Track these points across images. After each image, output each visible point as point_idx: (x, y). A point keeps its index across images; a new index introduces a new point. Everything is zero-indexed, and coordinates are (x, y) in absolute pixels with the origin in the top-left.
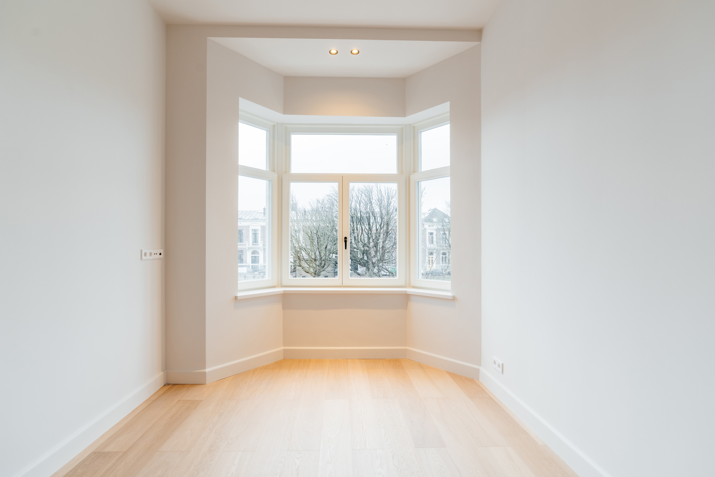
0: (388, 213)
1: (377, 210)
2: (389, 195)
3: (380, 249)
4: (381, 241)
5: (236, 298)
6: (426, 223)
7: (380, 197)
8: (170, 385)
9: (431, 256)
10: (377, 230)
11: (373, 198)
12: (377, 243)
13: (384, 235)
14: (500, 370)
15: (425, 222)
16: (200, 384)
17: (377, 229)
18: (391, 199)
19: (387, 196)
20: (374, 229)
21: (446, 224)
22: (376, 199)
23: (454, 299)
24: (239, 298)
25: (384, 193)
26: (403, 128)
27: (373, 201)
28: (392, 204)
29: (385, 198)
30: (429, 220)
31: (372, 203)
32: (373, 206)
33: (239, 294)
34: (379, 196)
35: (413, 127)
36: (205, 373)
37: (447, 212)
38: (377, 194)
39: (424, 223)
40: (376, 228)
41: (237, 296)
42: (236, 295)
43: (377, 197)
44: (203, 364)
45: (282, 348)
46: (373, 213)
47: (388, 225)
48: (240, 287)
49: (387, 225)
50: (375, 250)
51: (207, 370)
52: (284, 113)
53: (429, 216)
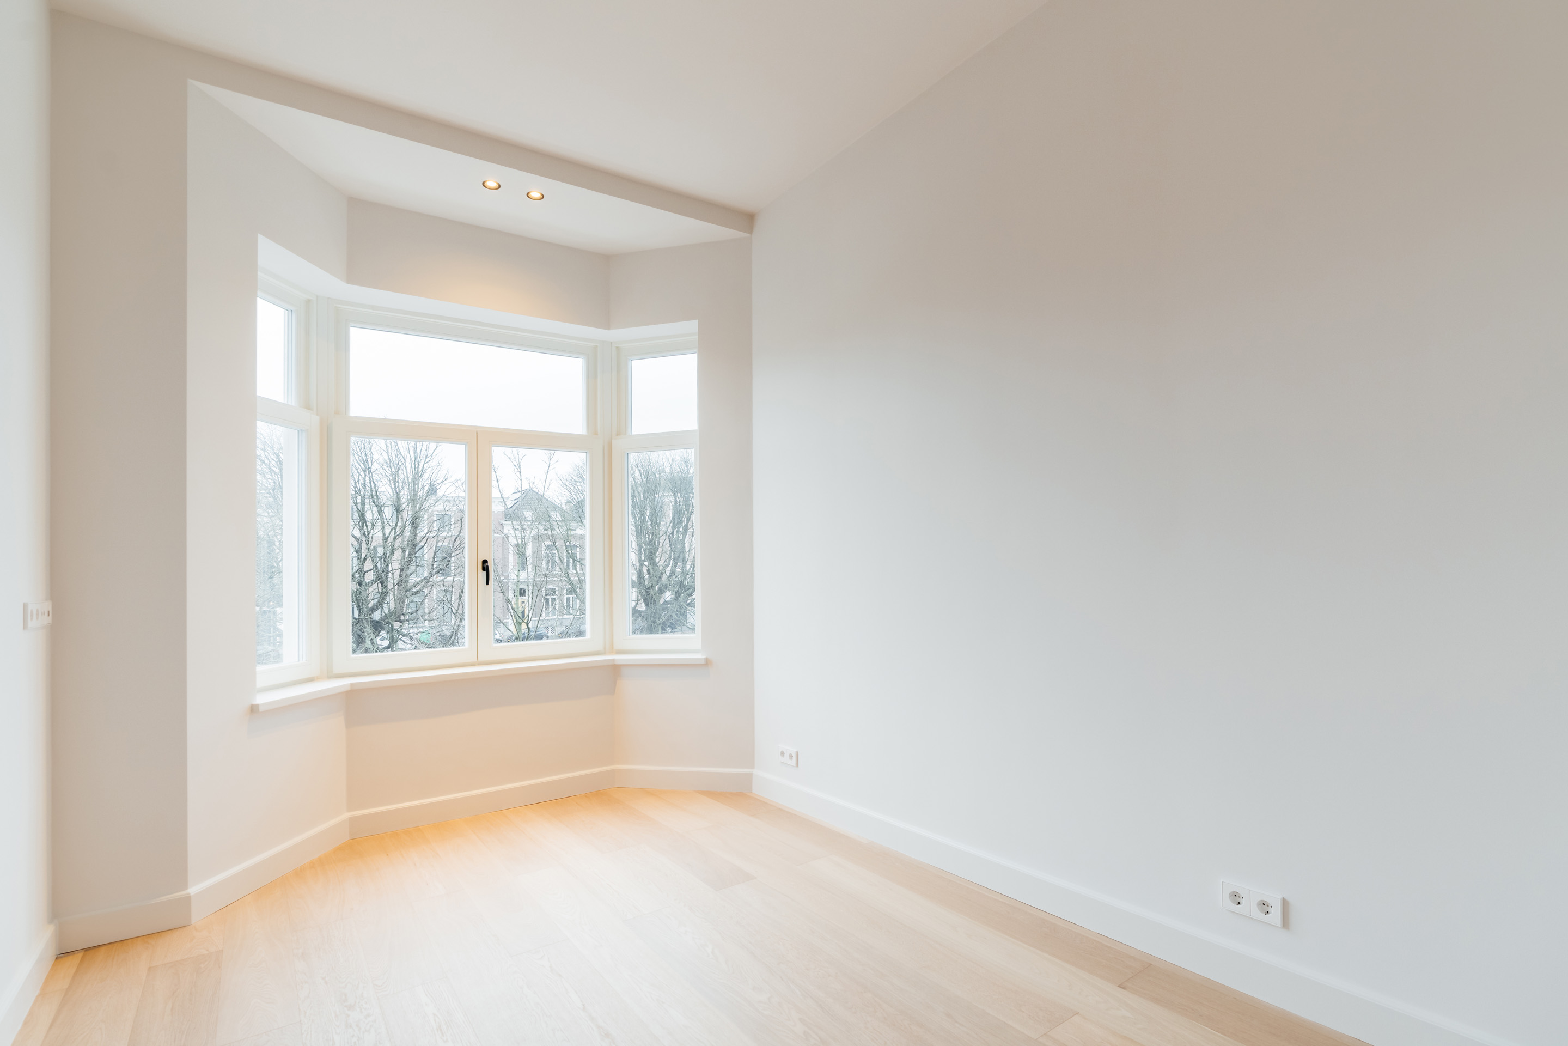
0: (413, 500)
1: (386, 491)
2: (418, 451)
3: (394, 588)
4: (395, 565)
5: (254, 709)
6: (506, 522)
7: (394, 458)
8: (74, 954)
9: (521, 599)
10: (386, 539)
11: (376, 457)
12: (385, 571)
13: (404, 551)
14: (793, 762)
15: (507, 519)
16: (175, 929)
17: (387, 536)
18: (423, 462)
19: (413, 455)
20: (377, 536)
21: (558, 524)
22: (381, 460)
23: (707, 663)
24: (261, 709)
25: (405, 448)
26: (597, 346)
27: (375, 466)
28: (426, 476)
29: (408, 460)
30: (512, 515)
31: (372, 470)
32: (375, 476)
33: (261, 699)
34: (390, 454)
35: (617, 347)
36: (188, 899)
37: (560, 498)
38: (385, 450)
39: (503, 522)
40: (384, 534)
41: (258, 705)
42: (253, 703)
43: (386, 457)
44: (181, 877)
45: (346, 815)
46: (375, 497)
47: (414, 525)
48: (260, 683)
49: (412, 527)
50: (380, 591)
51: (193, 890)
52: (349, 281)
53: (514, 507)
